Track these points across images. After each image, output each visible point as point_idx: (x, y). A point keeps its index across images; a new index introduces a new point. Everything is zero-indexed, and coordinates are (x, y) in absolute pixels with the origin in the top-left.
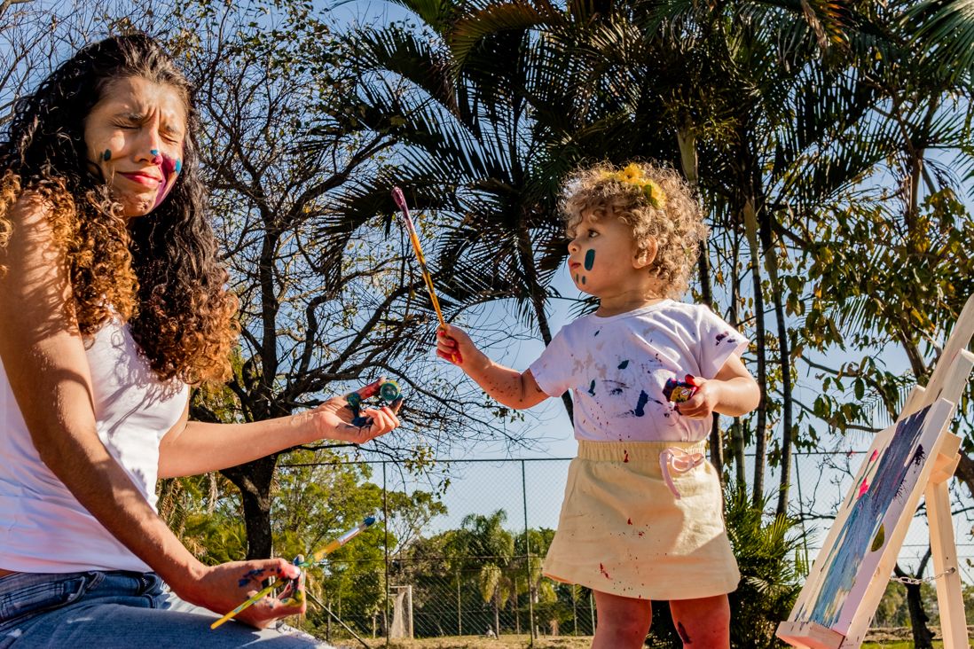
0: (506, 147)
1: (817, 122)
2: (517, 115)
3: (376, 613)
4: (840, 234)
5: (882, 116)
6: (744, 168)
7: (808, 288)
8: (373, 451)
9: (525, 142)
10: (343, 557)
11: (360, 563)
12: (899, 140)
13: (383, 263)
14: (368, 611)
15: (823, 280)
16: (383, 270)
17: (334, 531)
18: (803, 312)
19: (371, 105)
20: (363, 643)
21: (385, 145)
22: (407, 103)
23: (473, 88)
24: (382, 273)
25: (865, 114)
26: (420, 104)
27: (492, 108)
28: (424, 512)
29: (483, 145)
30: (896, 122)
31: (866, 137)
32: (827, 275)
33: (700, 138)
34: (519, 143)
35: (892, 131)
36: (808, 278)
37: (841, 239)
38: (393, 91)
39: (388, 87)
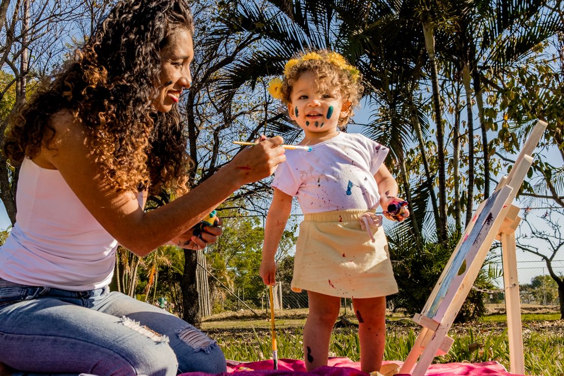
0: (323, 38)
1: (509, 16)
2: (330, 19)
3: (264, 296)
4: (520, 82)
5: (549, 10)
6: (463, 45)
7: (500, 116)
8: (253, 210)
9: (335, 35)
10: (245, 266)
11: (255, 270)
12: (559, 25)
13: (257, 106)
14: (259, 295)
15: (508, 110)
16: (257, 110)
17: (240, 253)
18: (496, 129)
19: (246, 16)
20: (253, 312)
21: (254, 40)
22: (267, 14)
23: (304, 4)
24: (257, 112)
25: (539, 10)
26: (274, 15)
27: (315, 15)
28: (289, 242)
29: (310, 37)
30: (558, 14)
31: (539, 23)
32: (511, 107)
33: (435, 29)
34: (331, 35)
35: (555, 19)
36: (499, 110)
37: (520, 85)
38: (259, 8)
39: (256, 5)
